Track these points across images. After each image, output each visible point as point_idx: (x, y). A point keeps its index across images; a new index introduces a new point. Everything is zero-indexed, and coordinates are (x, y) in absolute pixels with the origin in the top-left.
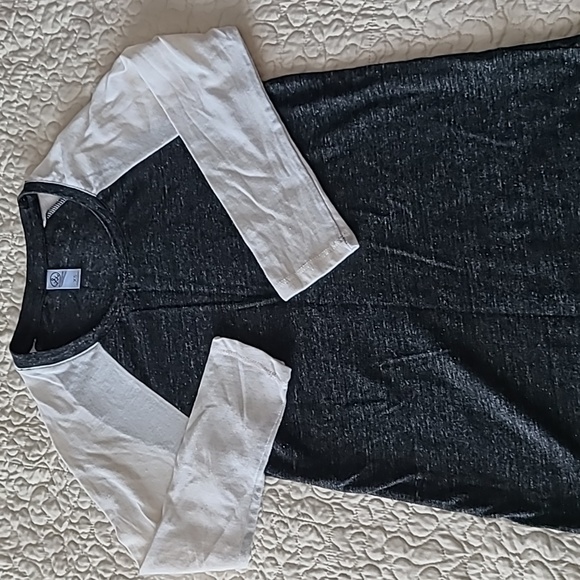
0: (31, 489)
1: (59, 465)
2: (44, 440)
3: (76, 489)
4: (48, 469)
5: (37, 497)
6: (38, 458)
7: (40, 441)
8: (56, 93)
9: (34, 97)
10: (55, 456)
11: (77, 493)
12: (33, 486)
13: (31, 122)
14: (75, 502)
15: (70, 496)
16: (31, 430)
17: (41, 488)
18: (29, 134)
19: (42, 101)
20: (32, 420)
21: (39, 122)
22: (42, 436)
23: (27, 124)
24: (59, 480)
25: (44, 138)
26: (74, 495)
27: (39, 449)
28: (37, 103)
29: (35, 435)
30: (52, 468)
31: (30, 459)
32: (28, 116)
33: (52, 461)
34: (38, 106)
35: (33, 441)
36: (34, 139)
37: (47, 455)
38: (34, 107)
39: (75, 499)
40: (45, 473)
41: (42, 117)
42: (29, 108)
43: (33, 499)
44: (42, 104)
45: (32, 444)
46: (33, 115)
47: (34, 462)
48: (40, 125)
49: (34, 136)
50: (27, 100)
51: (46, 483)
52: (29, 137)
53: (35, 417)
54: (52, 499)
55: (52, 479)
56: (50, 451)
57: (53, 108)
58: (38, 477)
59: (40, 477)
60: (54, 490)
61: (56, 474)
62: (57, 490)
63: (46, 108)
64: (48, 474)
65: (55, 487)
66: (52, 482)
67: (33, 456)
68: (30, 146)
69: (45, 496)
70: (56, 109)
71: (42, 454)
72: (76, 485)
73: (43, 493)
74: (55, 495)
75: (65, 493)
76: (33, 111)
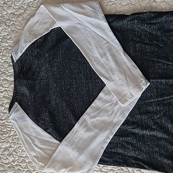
0: (2, 150)
1: (13, 140)
2: (8, 131)
3: (20, 149)
4: (9, 142)
5: (5, 153)
6: (5, 138)
7: (6, 131)
8: (14, 2)
9: (4, 3)
10: (12, 137)
11: (21, 151)
12: (3, 148)
13: (3, 12)
14: (20, 154)
15: (18, 152)
16: (2, 127)
18: (2, 17)
19: (8, 5)
20: (3, 124)
21: (6, 13)
22: (7, 130)
23: (1, 13)
24: (13, 146)
26: (19, 152)
27: (5, 134)
28: (6, 5)
29: (4, 129)
30: (10, 141)
31: (2, 138)
32: (2, 10)
33: (11, 139)
34: (6, 6)
35: (3, 131)
36: (5, 19)
37: (9, 137)
38: (5, 7)
39: (20, 153)
41: (8, 11)
42: (2, 7)
43: (3, 153)
44: (8, 6)
45: (3, 133)
47: (4, 139)
48: (7, 13)
49: (4, 18)
50: (2, 4)
51: (8, 147)
52: (3, 18)
53: (4, 123)
54: (11, 153)
55: (10, 146)
56: (10, 135)
57: (12, 7)
58: (5, 145)
59: (6, 145)
60: (11, 150)
61: (12, 144)
62: (13, 150)
64: (9, 144)
65: (12, 149)
66: (10, 147)
67: (3, 137)
68: (3, 21)
69: (8, 152)
70: (13, 8)
71: (7, 136)
72: (21, 148)
73: (7, 151)
74: (12, 151)
75: (16, 151)
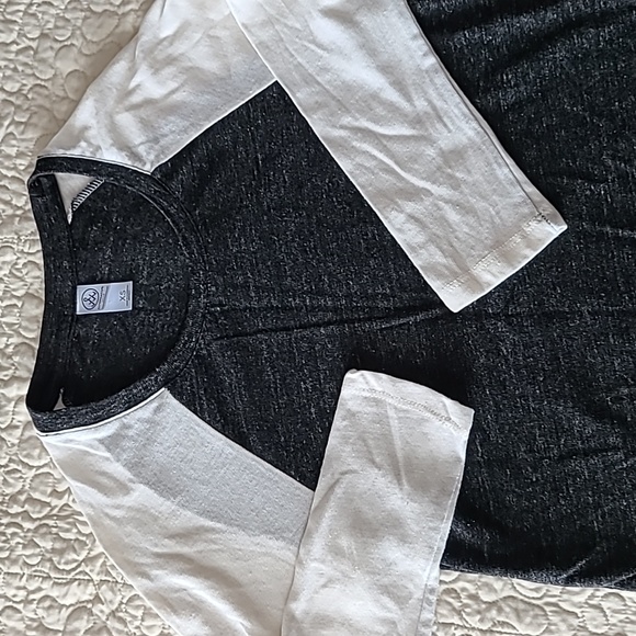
17: (80, 609)
25: (61, 94)
40: (86, 586)
46: (43, 61)
63: (63, 50)
76: (44, 55)
